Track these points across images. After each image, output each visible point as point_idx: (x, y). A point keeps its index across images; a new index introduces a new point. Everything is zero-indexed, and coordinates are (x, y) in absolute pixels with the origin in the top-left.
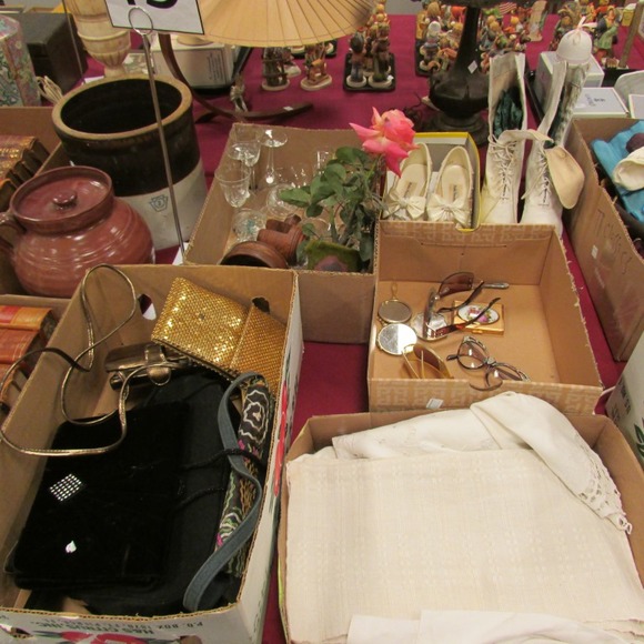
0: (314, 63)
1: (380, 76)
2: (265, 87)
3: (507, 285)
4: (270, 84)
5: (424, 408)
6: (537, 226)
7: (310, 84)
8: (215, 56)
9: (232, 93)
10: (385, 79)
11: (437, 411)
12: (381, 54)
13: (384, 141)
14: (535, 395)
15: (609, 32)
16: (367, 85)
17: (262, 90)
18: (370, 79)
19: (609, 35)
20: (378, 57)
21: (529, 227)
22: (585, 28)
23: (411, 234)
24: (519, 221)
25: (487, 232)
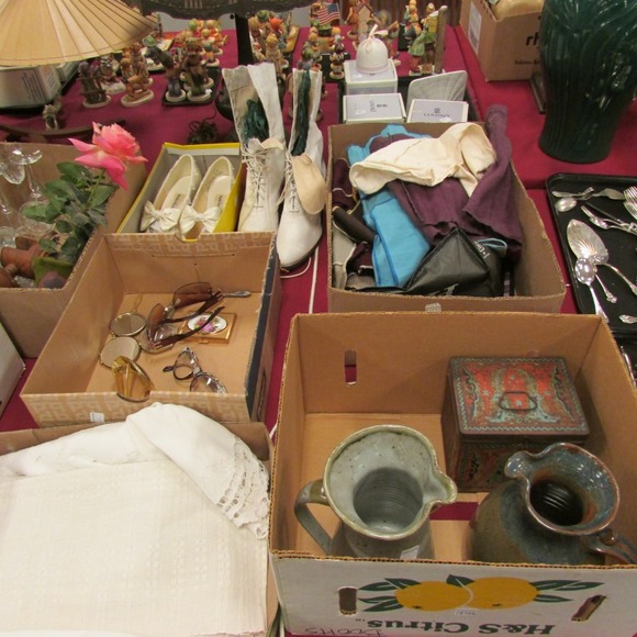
0: (130, 80)
1: (197, 89)
2: (86, 105)
3: (248, 293)
4: (90, 101)
5: (89, 422)
6: (255, 234)
7: (129, 100)
8: (29, 75)
9: (45, 112)
10: (204, 93)
11: (101, 424)
12: (192, 69)
13: (101, 155)
14: (186, 405)
15: (418, 39)
16: (186, 99)
17: (82, 108)
18: (189, 93)
19: (420, 42)
20: (189, 71)
21: (248, 235)
22: (376, 36)
23: (138, 246)
24: (236, 229)
25: (210, 242)
